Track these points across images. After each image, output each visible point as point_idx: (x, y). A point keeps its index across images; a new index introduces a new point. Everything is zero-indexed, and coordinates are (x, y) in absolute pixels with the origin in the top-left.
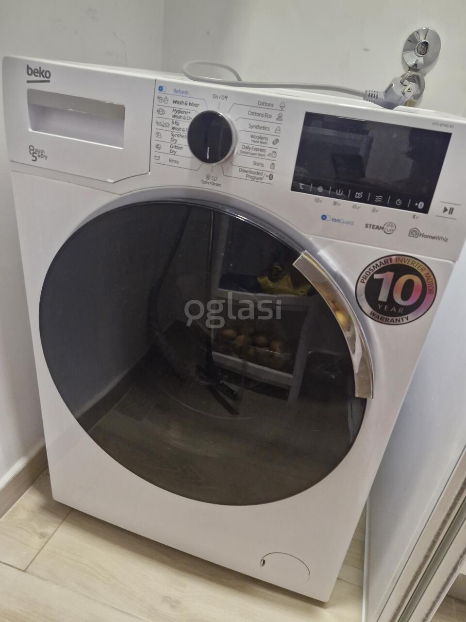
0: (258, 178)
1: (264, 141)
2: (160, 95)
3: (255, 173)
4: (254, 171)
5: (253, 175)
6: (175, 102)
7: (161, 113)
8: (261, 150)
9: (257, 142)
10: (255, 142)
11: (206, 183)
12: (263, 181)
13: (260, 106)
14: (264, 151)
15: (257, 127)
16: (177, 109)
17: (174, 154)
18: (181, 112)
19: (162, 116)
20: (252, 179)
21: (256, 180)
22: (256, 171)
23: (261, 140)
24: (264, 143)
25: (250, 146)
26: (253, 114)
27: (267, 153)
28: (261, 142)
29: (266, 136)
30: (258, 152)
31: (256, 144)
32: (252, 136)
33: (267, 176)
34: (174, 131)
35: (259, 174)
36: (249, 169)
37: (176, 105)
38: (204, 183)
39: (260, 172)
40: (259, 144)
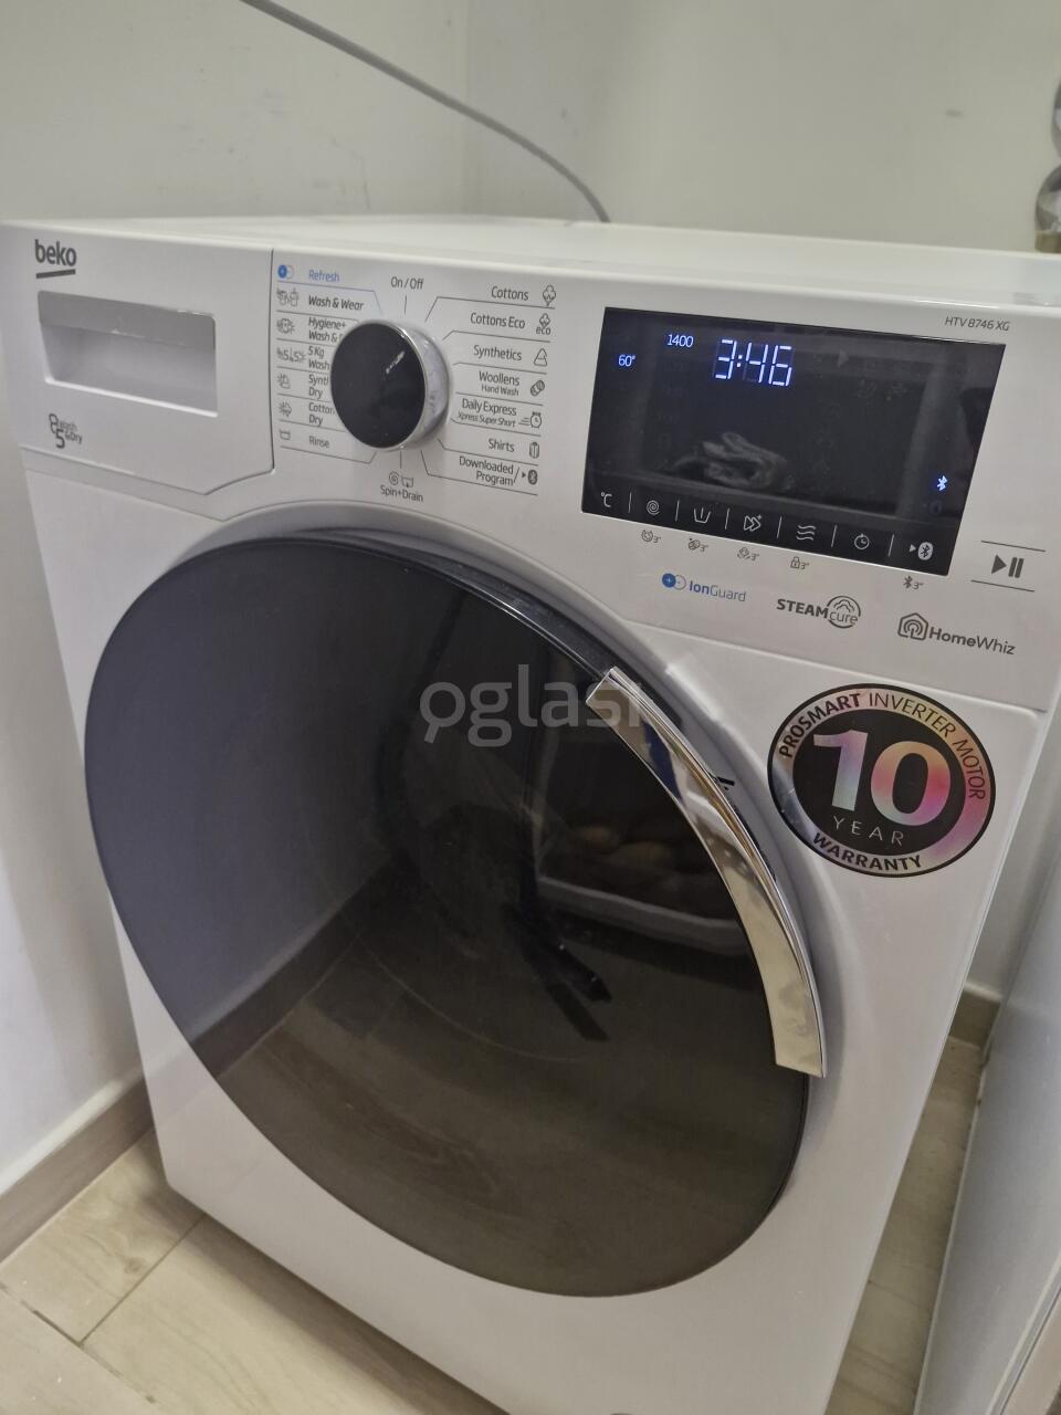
0: (504, 481)
1: (511, 386)
2: (282, 287)
3: (496, 468)
4: (492, 461)
5: (491, 473)
6: (312, 301)
7: (286, 329)
8: (505, 409)
9: (496, 390)
10: (490, 389)
11: (392, 492)
12: (515, 487)
13: (497, 299)
14: (513, 412)
15: (494, 352)
16: (318, 319)
17: (319, 426)
18: (326, 324)
19: (288, 336)
20: (490, 483)
21: (498, 484)
22: (498, 463)
23: (504, 386)
24: (510, 392)
25: (480, 401)
26: (483, 319)
27: (518, 419)
28: (504, 391)
29: (514, 374)
30: (497, 416)
31: (492, 394)
32: (483, 376)
33: (524, 475)
34: (315, 369)
35: (504, 469)
36: (482, 460)
37: (315, 309)
38: (388, 492)
39: (509, 464)
40: (500, 395)
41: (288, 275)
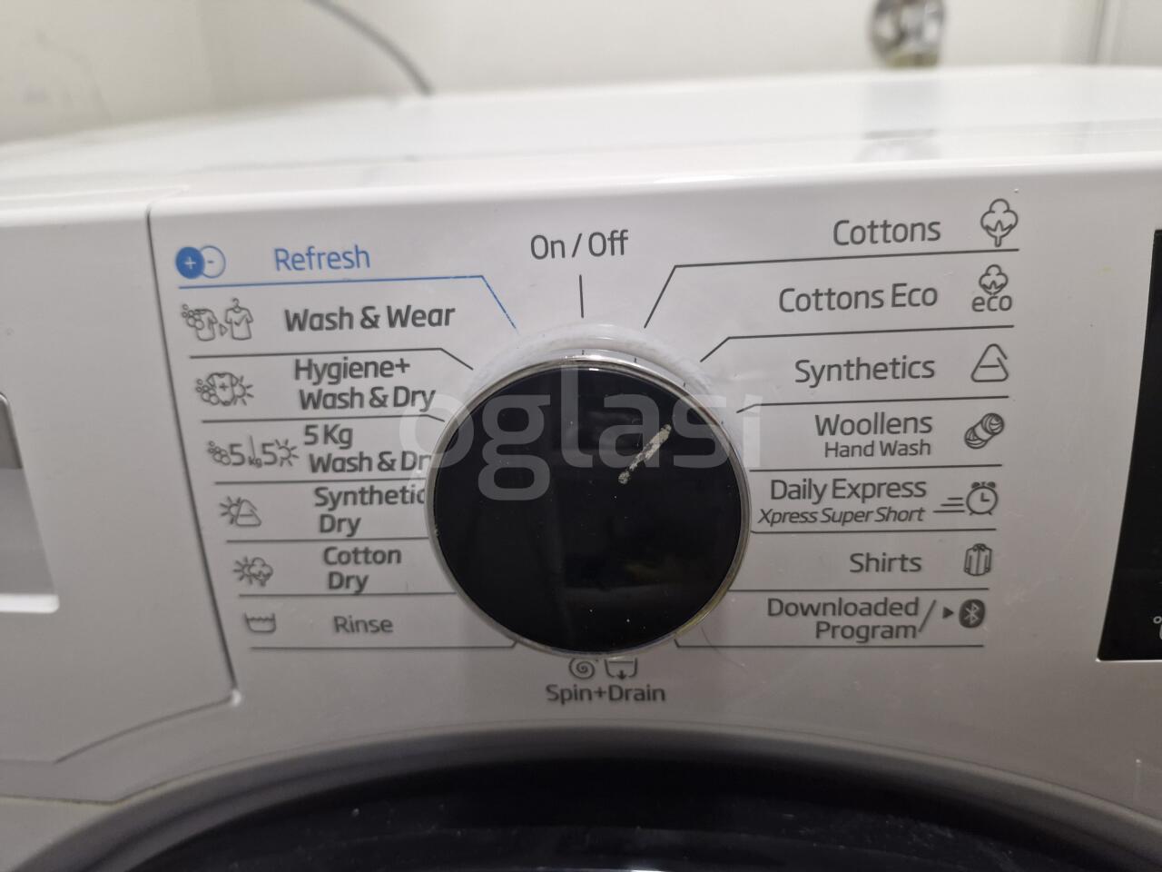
0: (891, 632)
1: (910, 438)
2: (195, 300)
3: (871, 609)
4: (859, 599)
5: (857, 621)
6: (295, 322)
7: (225, 395)
8: (893, 488)
9: (866, 451)
10: (848, 452)
11: (577, 695)
12: (922, 639)
13: (852, 249)
14: (920, 489)
15: (852, 369)
16: (319, 361)
17: (358, 593)
18: (350, 370)
19: (236, 411)
20: (854, 641)
21: (878, 641)
22: (875, 598)
23: (888, 438)
24: (905, 449)
25: (820, 479)
26: (813, 299)
27: (930, 503)
28: (888, 449)
29: (919, 410)
30: (873, 504)
31: (856, 461)
32: (824, 427)
33: (948, 613)
34: (331, 475)
35: (891, 609)
36: (833, 598)
37: (305, 340)
38: (561, 697)
39: (905, 598)
40: (879, 459)
41: (208, 269)
